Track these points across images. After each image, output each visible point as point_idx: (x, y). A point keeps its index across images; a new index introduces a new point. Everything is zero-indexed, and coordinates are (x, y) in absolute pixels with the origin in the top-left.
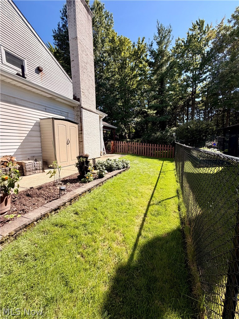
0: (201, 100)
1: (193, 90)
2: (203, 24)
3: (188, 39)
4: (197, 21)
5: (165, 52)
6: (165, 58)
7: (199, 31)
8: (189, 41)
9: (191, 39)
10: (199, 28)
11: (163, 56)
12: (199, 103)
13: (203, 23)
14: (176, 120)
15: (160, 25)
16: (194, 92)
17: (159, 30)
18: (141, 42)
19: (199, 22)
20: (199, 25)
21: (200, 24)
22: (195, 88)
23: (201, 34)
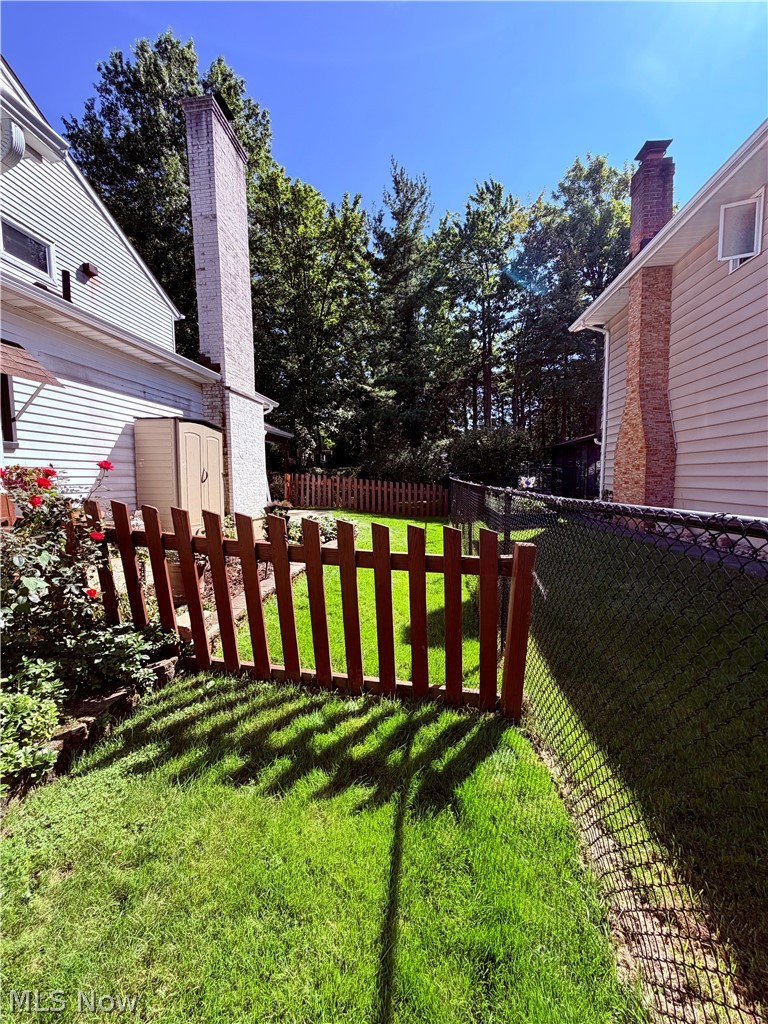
0: (505, 372)
1: (485, 345)
2: (500, 194)
3: (468, 220)
4: (486, 183)
5: (413, 242)
6: (414, 257)
7: (492, 208)
8: (472, 226)
9: (475, 220)
10: (492, 201)
11: (409, 251)
12: (501, 377)
13: (500, 191)
14: (447, 419)
15: (398, 172)
16: (487, 351)
17: (397, 183)
18: (351, 206)
19: (491, 186)
20: (492, 193)
21: (496, 191)
22: (490, 343)
23: (497, 214)
